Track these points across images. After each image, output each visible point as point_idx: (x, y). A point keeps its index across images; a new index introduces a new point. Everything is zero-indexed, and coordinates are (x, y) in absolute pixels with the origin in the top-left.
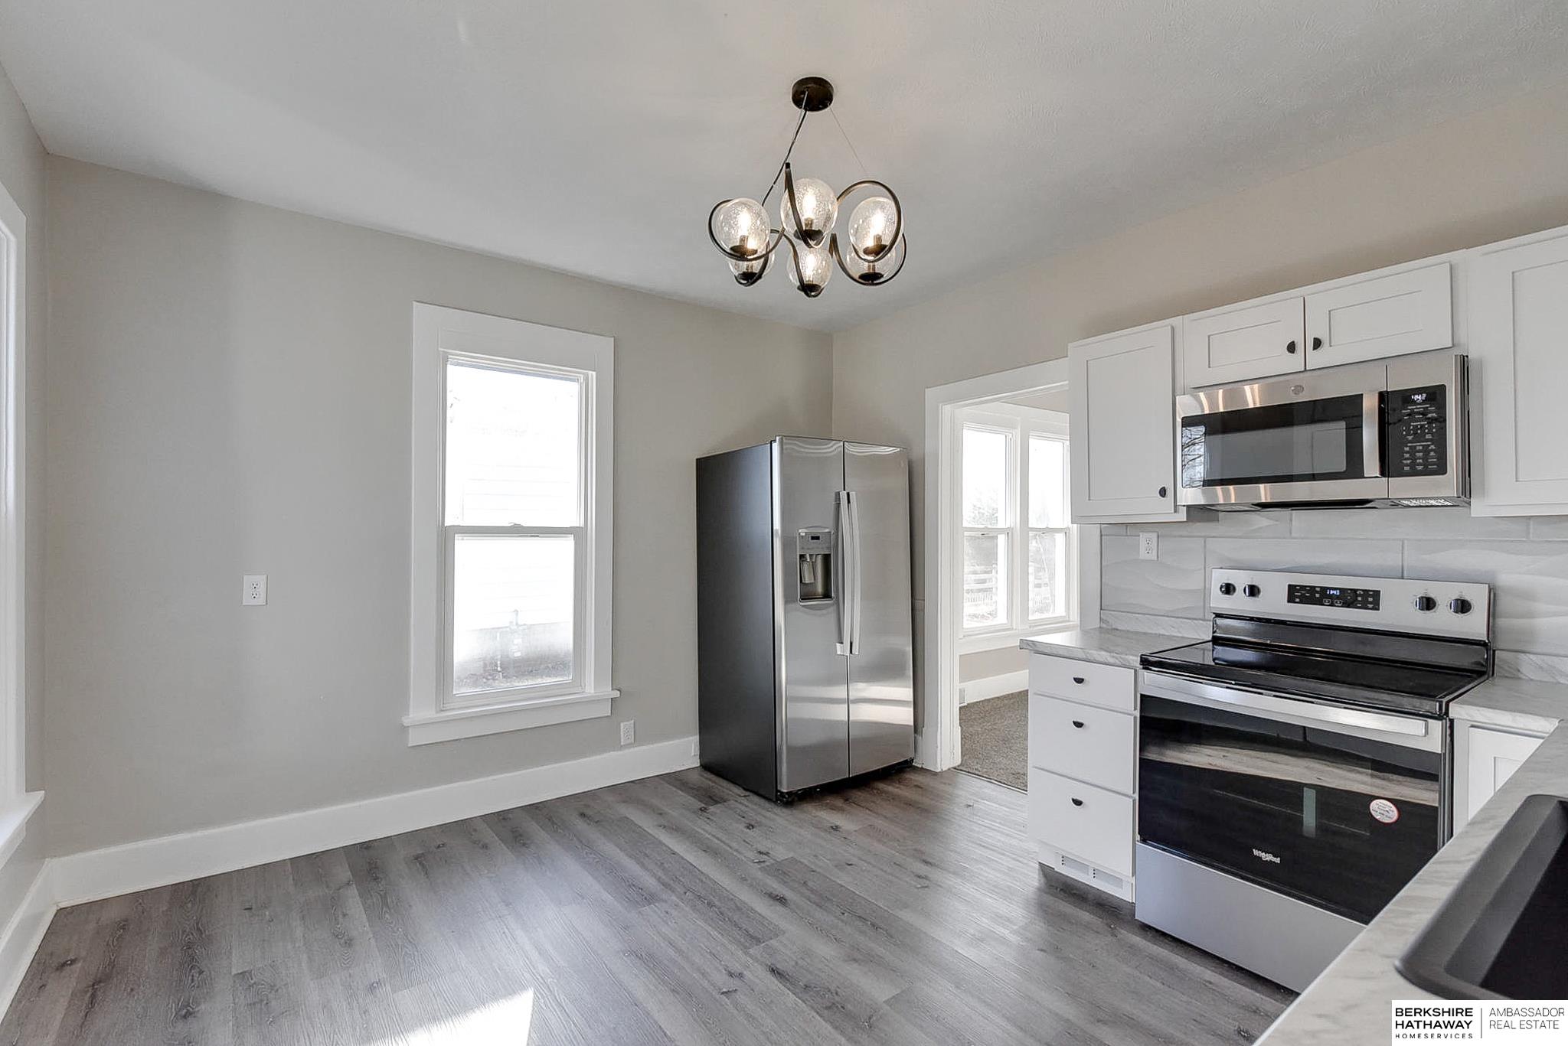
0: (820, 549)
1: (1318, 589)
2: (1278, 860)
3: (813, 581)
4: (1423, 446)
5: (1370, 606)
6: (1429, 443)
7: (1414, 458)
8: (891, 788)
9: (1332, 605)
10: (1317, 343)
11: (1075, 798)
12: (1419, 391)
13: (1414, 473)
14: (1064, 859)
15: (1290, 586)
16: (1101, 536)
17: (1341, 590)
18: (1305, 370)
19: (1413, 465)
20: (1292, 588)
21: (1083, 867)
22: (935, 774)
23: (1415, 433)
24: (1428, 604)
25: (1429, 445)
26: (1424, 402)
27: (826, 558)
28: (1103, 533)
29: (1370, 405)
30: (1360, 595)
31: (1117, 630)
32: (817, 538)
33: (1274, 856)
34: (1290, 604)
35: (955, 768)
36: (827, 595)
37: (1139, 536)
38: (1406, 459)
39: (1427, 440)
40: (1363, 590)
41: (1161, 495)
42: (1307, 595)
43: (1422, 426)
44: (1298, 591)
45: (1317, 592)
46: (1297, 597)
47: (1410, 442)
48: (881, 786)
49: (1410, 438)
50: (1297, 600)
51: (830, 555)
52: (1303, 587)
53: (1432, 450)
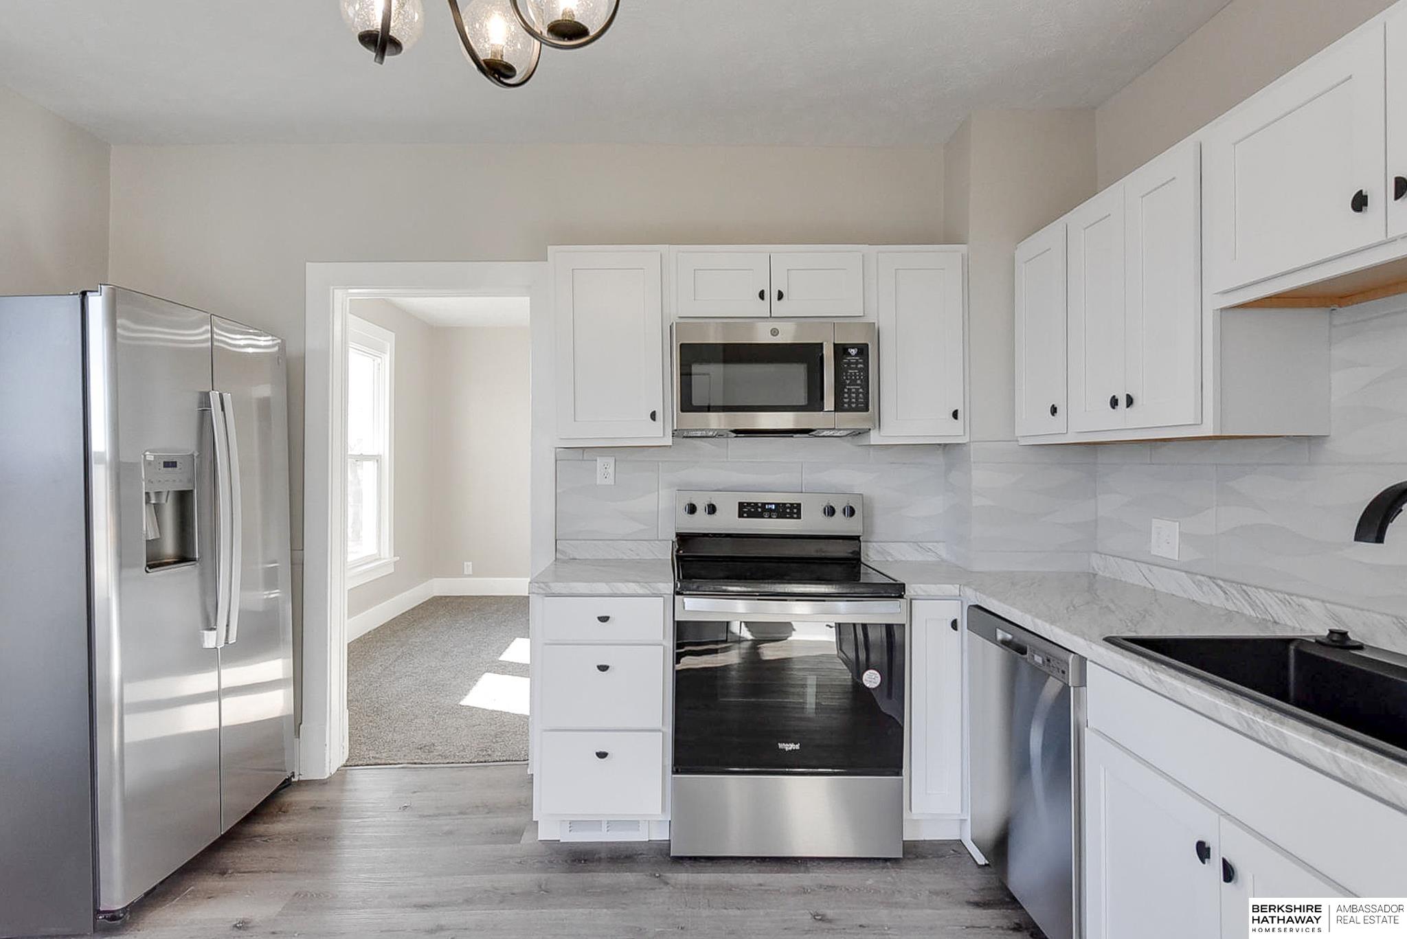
0: (175, 481)
1: (760, 505)
2: (797, 747)
3: (158, 536)
4: (856, 389)
5: (795, 516)
6: (859, 387)
7: (850, 397)
8: (279, 827)
9: (770, 517)
10: (780, 296)
11: (598, 751)
12: (853, 346)
13: (850, 410)
14: (573, 825)
15: (740, 503)
16: (556, 461)
17: (777, 505)
18: (771, 317)
19: (850, 403)
20: (741, 505)
21: (595, 824)
22: (322, 783)
23: (851, 379)
24: (831, 511)
25: (858, 389)
26: (856, 355)
27: (183, 499)
28: (558, 459)
29: (828, 353)
30: (788, 508)
31: (576, 559)
32: (174, 464)
33: (795, 744)
34: (741, 519)
35: (344, 766)
36: (183, 557)
37: (596, 460)
38: (846, 398)
39: (858, 385)
40: (790, 504)
41: (652, 419)
42: (753, 510)
43: (855, 373)
44: (745, 507)
45: (759, 507)
46: (745, 512)
47: (849, 385)
48: (260, 828)
49: (848, 382)
50: (745, 515)
51: (192, 491)
52: (749, 504)
53: (861, 393)
